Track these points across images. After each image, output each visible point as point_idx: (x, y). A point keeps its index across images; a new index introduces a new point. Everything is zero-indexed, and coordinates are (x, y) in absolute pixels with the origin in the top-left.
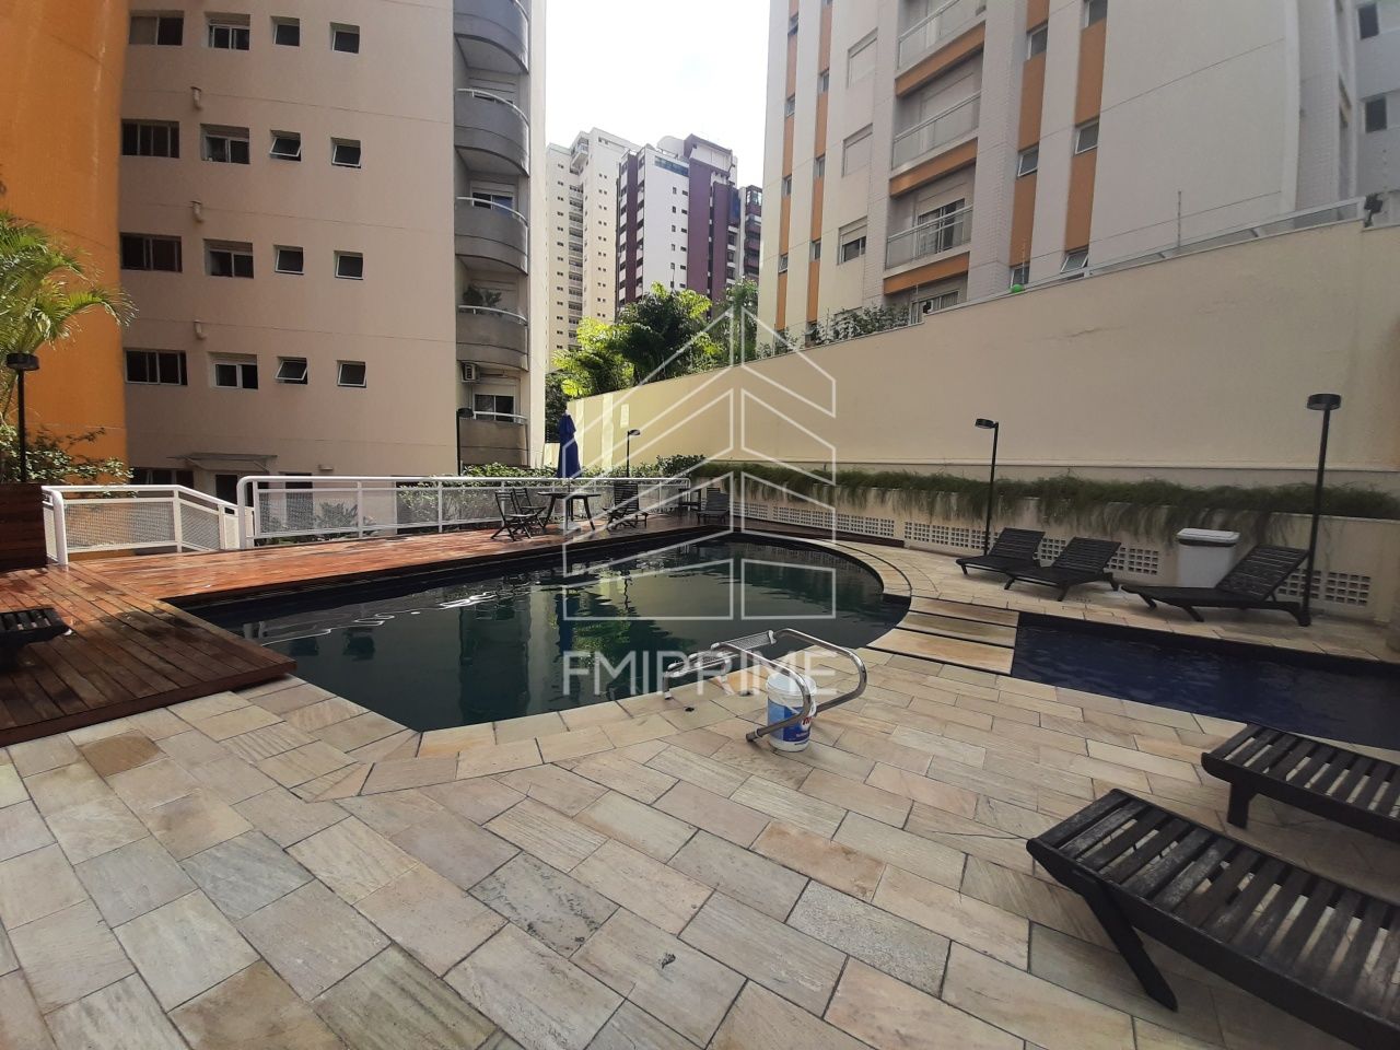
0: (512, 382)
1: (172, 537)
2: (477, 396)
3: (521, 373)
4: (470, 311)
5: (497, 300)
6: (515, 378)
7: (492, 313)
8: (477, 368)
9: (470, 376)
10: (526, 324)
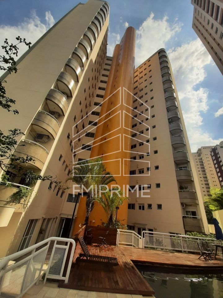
0: (195, 207)
1: (132, 243)
2: (186, 211)
3: (197, 205)
4: (181, 191)
5: (187, 188)
6: (195, 206)
7: (187, 191)
8: (185, 204)
9: (184, 206)
10: (196, 192)
